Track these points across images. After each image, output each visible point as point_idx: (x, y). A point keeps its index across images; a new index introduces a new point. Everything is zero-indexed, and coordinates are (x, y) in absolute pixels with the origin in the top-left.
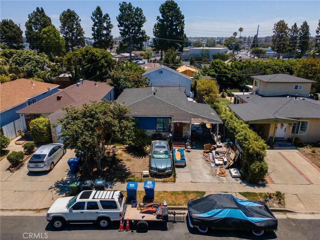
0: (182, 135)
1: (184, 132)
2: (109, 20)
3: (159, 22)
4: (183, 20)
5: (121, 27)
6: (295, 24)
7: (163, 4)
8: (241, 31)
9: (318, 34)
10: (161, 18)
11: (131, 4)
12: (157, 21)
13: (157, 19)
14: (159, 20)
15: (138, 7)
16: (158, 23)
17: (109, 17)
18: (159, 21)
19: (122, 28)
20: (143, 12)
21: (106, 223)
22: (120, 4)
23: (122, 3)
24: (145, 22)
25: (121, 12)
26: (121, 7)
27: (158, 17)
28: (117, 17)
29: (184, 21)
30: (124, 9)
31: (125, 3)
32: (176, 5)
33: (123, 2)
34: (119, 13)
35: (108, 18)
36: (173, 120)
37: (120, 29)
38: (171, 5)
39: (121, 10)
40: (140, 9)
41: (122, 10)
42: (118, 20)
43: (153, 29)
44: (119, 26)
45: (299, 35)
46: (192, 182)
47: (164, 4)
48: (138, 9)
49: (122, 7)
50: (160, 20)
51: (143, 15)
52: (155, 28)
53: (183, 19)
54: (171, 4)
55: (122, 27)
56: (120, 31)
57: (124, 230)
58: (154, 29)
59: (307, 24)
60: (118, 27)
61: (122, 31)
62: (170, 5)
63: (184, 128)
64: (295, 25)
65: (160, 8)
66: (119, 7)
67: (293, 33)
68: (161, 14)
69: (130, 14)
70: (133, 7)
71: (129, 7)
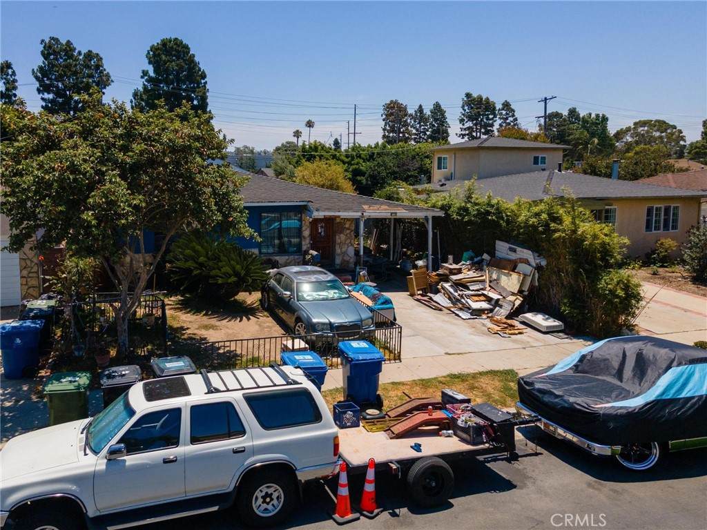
0: (334, 260)
1: (338, 251)
2: (11, 76)
3: (146, 83)
4: (203, 81)
5: (46, 94)
6: (420, 106)
7: (156, 44)
8: (310, 126)
9: (463, 125)
10: (152, 74)
11: (72, 44)
12: (143, 80)
13: (142, 77)
14: (146, 78)
15: (90, 49)
16: (144, 84)
17: (12, 68)
18: (147, 81)
19: (51, 96)
20: (104, 61)
21: (275, 495)
22: (43, 41)
23: (47, 41)
24: (109, 84)
25: (45, 59)
26: (44, 47)
27: (143, 72)
28: (33, 70)
29: (206, 82)
30: (55, 53)
31: (57, 40)
32: (186, 47)
33: (52, 38)
34: (40, 61)
35: (10, 71)
36: (317, 210)
37: (43, 99)
38: (175, 47)
39: (45, 56)
40: (98, 54)
41: (49, 54)
42: (37, 78)
43: (131, 102)
44: (39, 91)
45: (430, 128)
46: (447, 354)
47: (158, 44)
48: (89, 55)
49: (50, 47)
50: (150, 80)
51: (105, 70)
52: (134, 98)
53: (204, 79)
54: (176, 44)
55: (49, 93)
56: (44, 104)
57: (357, 515)
58: (133, 100)
59: (440, 107)
60: (37, 92)
61: (49, 102)
62: (172, 47)
63: (338, 241)
64: (421, 109)
65: (149, 53)
66: (41, 48)
67: (419, 123)
68: (151, 66)
69: (71, 65)
70: (77, 51)
71: (68, 49)
